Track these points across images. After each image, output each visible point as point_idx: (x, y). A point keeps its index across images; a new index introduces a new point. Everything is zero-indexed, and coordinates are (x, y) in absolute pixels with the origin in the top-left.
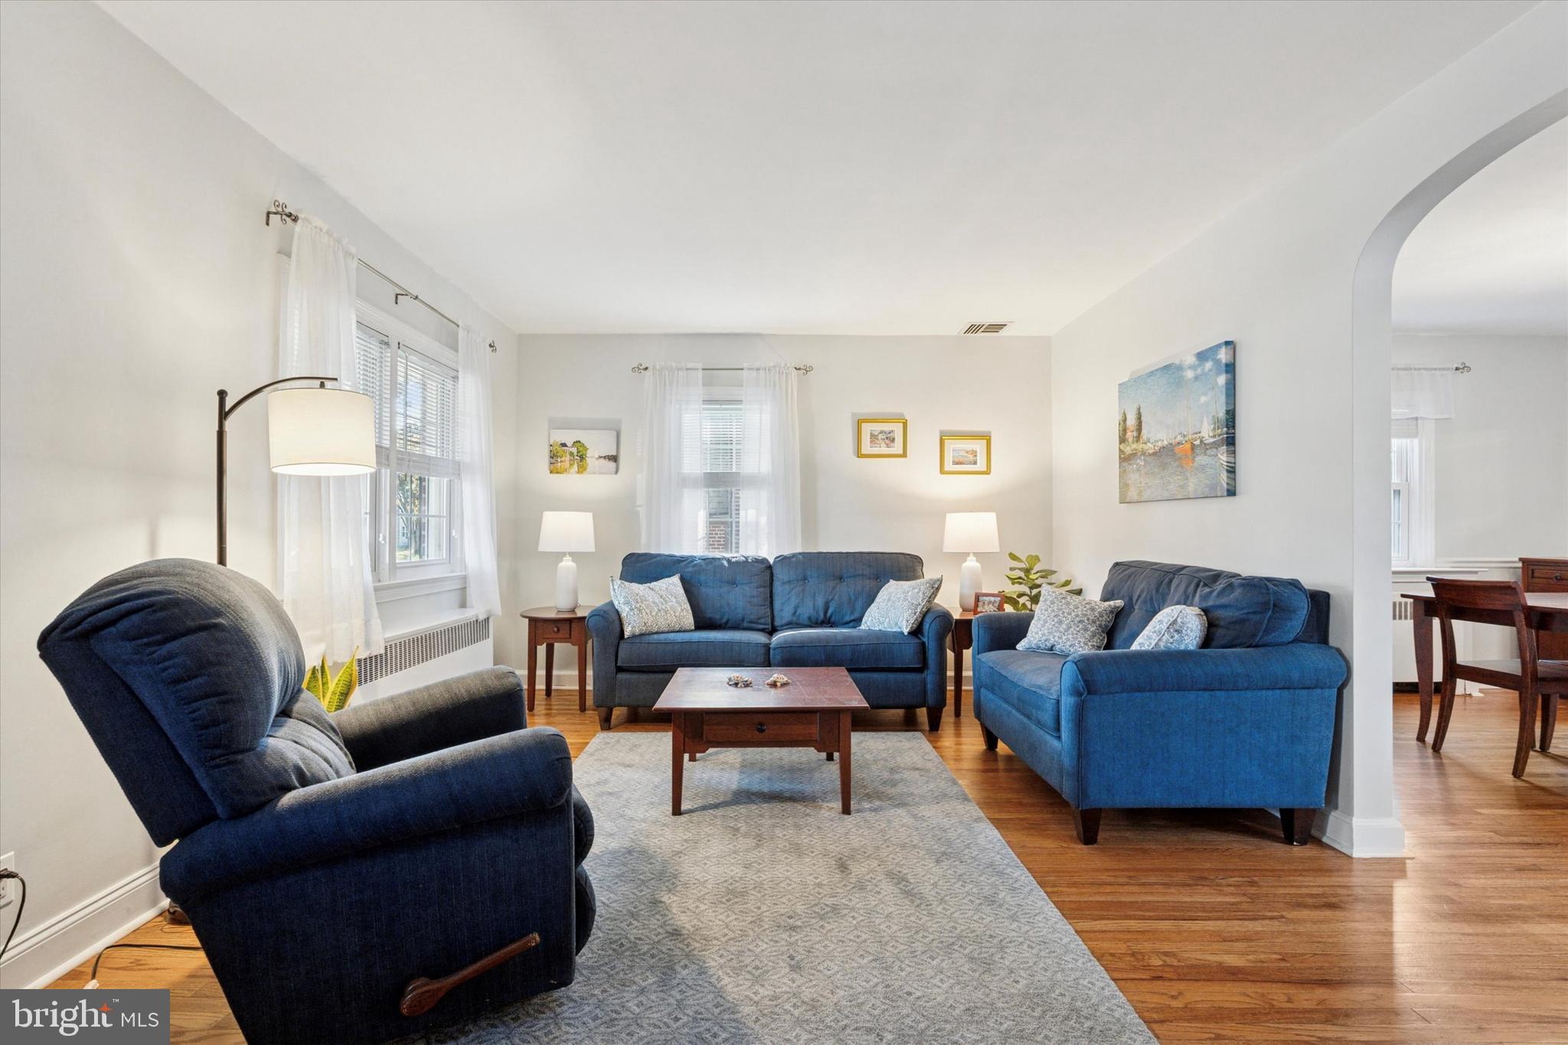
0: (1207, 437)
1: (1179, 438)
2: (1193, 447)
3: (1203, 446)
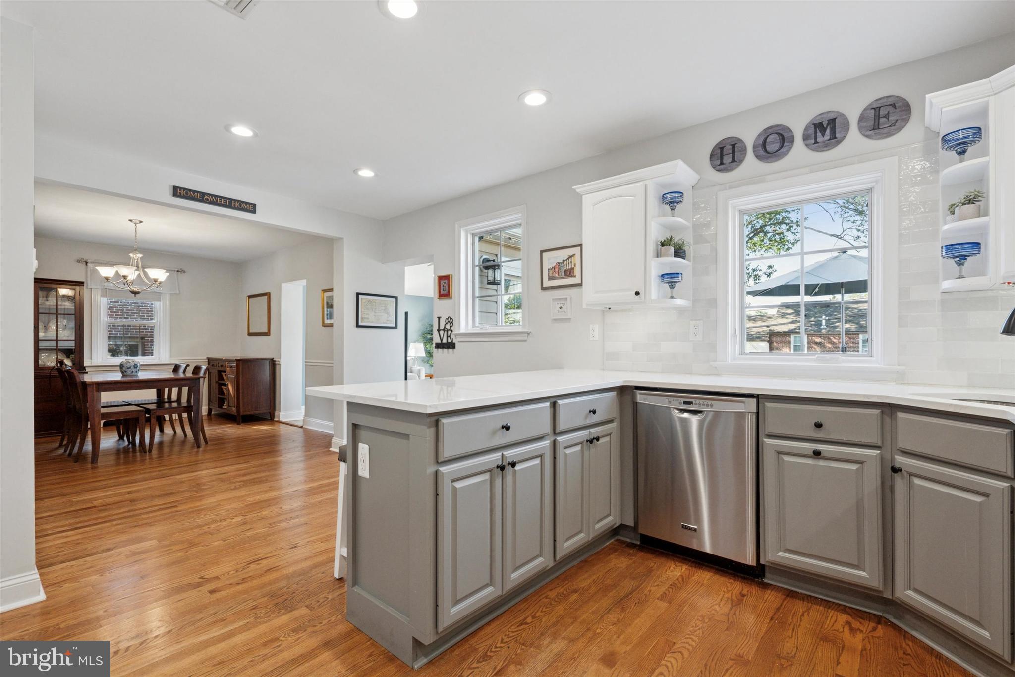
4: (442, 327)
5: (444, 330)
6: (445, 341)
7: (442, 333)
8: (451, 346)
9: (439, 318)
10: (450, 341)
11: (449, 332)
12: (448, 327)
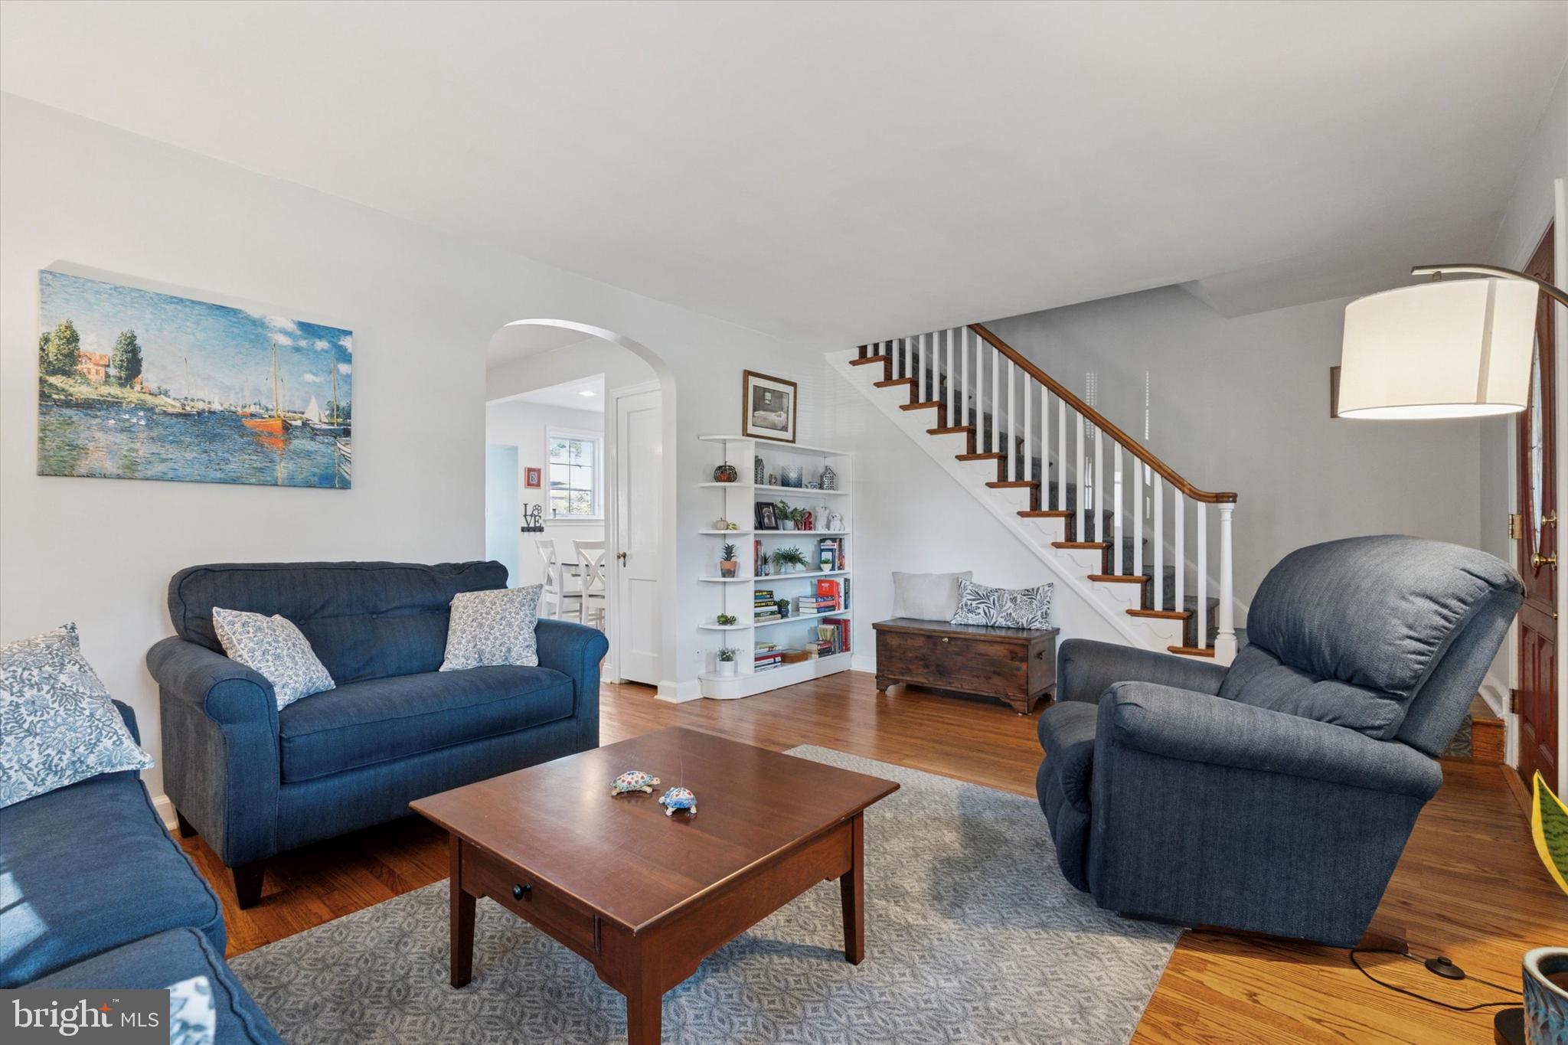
0: (317, 421)
1: (253, 409)
2: (287, 427)
3: (308, 429)
4: (529, 513)
5: (531, 516)
6: (532, 525)
7: (529, 518)
8: (541, 529)
9: (526, 505)
10: (537, 525)
11: (537, 518)
12: (536, 513)
